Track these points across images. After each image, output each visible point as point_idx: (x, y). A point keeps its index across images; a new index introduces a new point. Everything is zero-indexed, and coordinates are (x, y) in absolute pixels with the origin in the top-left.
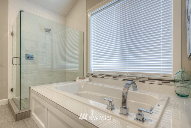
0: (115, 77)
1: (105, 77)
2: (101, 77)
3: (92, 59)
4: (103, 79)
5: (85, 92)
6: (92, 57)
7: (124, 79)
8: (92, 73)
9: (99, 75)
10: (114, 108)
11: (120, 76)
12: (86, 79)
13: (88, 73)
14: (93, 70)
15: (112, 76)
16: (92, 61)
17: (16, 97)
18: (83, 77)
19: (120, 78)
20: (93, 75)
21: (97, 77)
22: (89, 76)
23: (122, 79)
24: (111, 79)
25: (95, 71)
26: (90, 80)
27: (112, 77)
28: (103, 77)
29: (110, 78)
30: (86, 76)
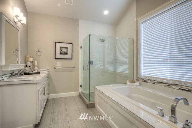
0: (169, 85)
1: (156, 83)
2: (152, 83)
3: (143, 64)
4: (154, 84)
5: (136, 95)
6: (143, 63)
7: (179, 89)
8: (143, 77)
9: (150, 80)
10: (164, 115)
11: (174, 85)
12: (136, 82)
13: (138, 77)
14: (143, 75)
15: (165, 83)
16: (143, 66)
17: (83, 91)
18: (133, 81)
19: (174, 87)
20: (143, 79)
21: (148, 82)
22: (139, 80)
23: (178, 88)
24: (164, 86)
25: (145, 76)
26: (140, 84)
27: (165, 85)
28: (154, 83)
29: (162, 85)
30: (136, 80)
